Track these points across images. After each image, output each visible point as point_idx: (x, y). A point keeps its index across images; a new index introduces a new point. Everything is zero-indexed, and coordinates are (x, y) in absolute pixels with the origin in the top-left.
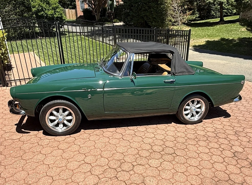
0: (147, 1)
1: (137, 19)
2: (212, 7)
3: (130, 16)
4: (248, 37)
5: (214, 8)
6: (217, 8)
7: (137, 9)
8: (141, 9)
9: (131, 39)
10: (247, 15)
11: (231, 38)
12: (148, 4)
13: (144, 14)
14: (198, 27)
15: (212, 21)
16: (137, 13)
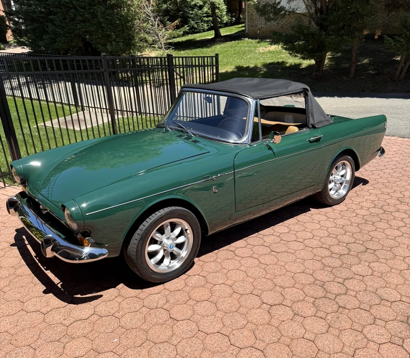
0: (85, 2)
1: (66, 40)
2: (189, 13)
3: (49, 34)
4: (276, 61)
5: (192, 14)
6: (197, 15)
7: (65, 19)
8: (73, 19)
9: (60, 84)
10: (256, 26)
11: (252, 66)
12: (89, 9)
13: (83, 28)
14: (184, 50)
15: (198, 37)
16: (65, 28)
